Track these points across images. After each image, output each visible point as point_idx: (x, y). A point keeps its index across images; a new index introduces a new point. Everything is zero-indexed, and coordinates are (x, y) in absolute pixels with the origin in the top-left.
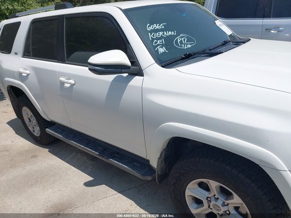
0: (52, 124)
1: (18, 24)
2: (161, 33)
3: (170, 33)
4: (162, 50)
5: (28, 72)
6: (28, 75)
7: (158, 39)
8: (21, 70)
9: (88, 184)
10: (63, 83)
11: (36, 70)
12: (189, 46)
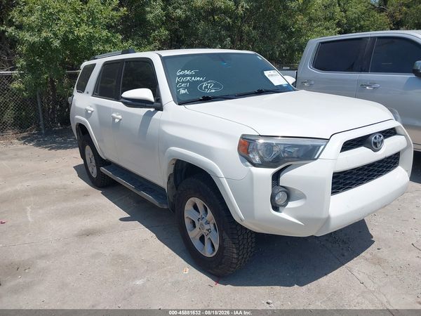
0: (107, 163)
1: (94, 65)
2: (188, 78)
3: (198, 78)
4: (182, 92)
5: (92, 109)
6: (92, 112)
7: (183, 82)
8: (88, 108)
9: (121, 219)
10: (114, 118)
11: (98, 107)
12: (213, 91)
